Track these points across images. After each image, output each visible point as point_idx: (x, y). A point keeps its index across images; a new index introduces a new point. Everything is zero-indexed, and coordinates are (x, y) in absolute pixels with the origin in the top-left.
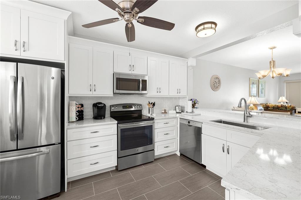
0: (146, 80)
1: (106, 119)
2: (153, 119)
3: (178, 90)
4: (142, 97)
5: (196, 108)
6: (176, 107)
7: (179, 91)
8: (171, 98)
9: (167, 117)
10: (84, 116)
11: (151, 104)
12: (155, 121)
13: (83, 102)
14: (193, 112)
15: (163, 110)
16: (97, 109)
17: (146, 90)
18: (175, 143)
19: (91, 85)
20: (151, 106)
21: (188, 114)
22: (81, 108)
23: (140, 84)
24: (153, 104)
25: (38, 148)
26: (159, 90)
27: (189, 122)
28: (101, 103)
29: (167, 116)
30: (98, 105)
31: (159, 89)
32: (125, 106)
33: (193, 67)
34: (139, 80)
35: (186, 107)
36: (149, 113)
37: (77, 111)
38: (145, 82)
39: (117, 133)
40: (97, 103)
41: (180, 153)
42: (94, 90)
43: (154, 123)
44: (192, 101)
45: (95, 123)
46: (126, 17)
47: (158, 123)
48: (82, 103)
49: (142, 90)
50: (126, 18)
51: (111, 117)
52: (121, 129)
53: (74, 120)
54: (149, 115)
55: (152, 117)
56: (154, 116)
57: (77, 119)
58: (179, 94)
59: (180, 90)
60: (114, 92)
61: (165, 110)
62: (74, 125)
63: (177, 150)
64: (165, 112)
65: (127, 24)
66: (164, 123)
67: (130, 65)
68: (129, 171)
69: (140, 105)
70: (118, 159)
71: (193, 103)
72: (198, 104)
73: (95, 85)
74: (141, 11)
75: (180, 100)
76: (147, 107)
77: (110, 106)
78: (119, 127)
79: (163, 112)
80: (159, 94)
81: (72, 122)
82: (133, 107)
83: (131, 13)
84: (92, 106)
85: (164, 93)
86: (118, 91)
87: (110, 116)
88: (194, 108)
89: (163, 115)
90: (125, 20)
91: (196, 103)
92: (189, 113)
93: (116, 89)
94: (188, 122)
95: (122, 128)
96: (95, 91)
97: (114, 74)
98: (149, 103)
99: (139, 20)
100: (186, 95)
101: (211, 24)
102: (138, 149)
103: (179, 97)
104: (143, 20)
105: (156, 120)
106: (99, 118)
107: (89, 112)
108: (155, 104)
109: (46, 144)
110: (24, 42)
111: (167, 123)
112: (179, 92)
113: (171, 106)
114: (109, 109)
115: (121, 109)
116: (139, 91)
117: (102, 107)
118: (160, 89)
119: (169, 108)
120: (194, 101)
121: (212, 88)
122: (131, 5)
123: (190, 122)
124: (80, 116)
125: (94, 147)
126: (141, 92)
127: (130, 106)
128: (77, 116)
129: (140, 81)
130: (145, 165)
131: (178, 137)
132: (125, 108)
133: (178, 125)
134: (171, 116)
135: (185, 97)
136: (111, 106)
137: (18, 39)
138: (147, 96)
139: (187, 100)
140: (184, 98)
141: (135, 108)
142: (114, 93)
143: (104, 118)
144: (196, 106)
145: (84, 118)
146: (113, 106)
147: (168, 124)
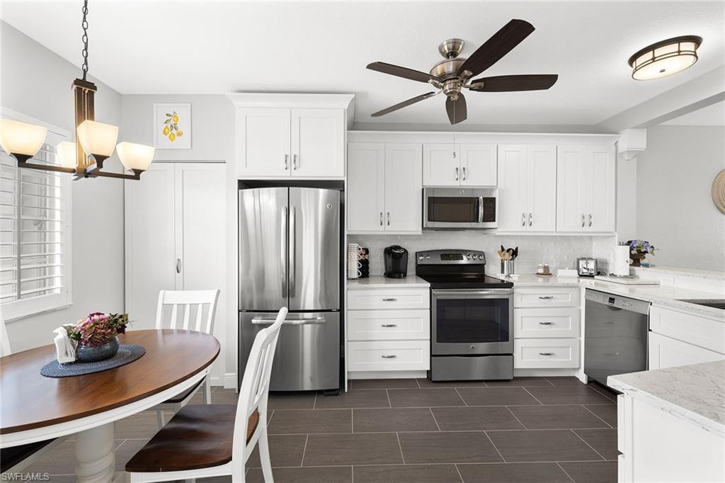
0: (495, 198)
1: (408, 279)
2: (510, 285)
3: (584, 218)
4: (485, 236)
5: (646, 266)
6: (578, 260)
7: (587, 221)
8: (565, 239)
9: (550, 283)
10: (369, 270)
11: (508, 251)
12: (517, 291)
13: (368, 245)
14: (632, 275)
15: (539, 268)
16: (391, 259)
17: (494, 221)
18: (570, 349)
19: (381, 214)
20: (508, 256)
21: (618, 280)
22: (365, 255)
23: (480, 207)
24: (511, 251)
25: (301, 314)
26: (528, 220)
27: (612, 300)
28: (399, 248)
29: (552, 281)
30: (393, 251)
31: (527, 216)
32: (446, 254)
33: (637, 155)
34: (476, 200)
35: (611, 261)
36: (503, 272)
37: (359, 261)
38: (490, 203)
39: (429, 307)
40: (391, 248)
41: (588, 377)
42: (387, 223)
43: (513, 293)
44: (629, 247)
45: (389, 283)
46: (447, 88)
47: (523, 296)
48: (367, 247)
49: (484, 221)
50: (447, 90)
51: (417, 275)
52: (438, 300)
53: (356, 276)
54: (502, 277)
55: (510, 280)
56: (514, 278)
57: (359, 274)
58: (587, 228)
59: (591, 217)
60: (424, 226)
61: (546, 268)
62: (356, 284)
63: (578, 367)
64: (547, 273)
65: (449, 98)
66: (541, 298)
67: (457, 169)
68: (455, 388)
69: (481, 254)
70: (433, 358)
71: (634, 252)
72: (653, 254)
73: (388, 214)
74: (475, 74)
75: (594, 243)
76: (499, 258)
77: (416, 253)
78: (434, 295)
79: (541, 271)
80: (527, 228)
81: (353, 279)
82: (464, 257)
83: (458, 79)
84: (382, 253)
85: (543, 225)
86: (431, 224)
87: (415, 273)
88: (639, 266)
89: (540, 280)
90: (445, 93)
91: (646, 252)
92: (620, 277)
93: (429, 221)
94: (610, 299)
95: (439, 298)
96: (389, 224)
97: (423, 190)
98: (503, 249)
99: (473, 86)
100: (613, 230)
101: (677, 44)
102: (473, 345)
103: (591, 236)
104: (482, 84)
105: (518, 287)
106: (397, 275)
107: (378, 264)
108: (519, 253)
109: (312, 308)
110: (295, 156)
111: (547, 298)
112: (587, 223)
113: (565, 257)
114: (414, 261)
115: (438, 261)
116: (478, 222)
117: (400, 255)
118: (531, 217)
119: (558, 263)
120: (637, 247)
121: (719, 209)
122: (457, 67)
123: (614, 299)
124: (364, 271)
125: (388, 326)
126: (481, 225)
127: (458, 254)
128: (359, 269)
129: (478, 202)
130: (490, 384)
131: (580, 336)
132: (447, 259)
133: (580, 305)
134: (560, 281)
135: (609, 237)
136: (418, 254)
137: (288, 153)
138: (497, 234)
139: (617, 243)
140: (606, 236)
141: (468, 259)
142: (423, 228)
143: (405, 276)
144: (648, 258)
145: (370, 274)
146: (422, 254)
147: (552, 301)
